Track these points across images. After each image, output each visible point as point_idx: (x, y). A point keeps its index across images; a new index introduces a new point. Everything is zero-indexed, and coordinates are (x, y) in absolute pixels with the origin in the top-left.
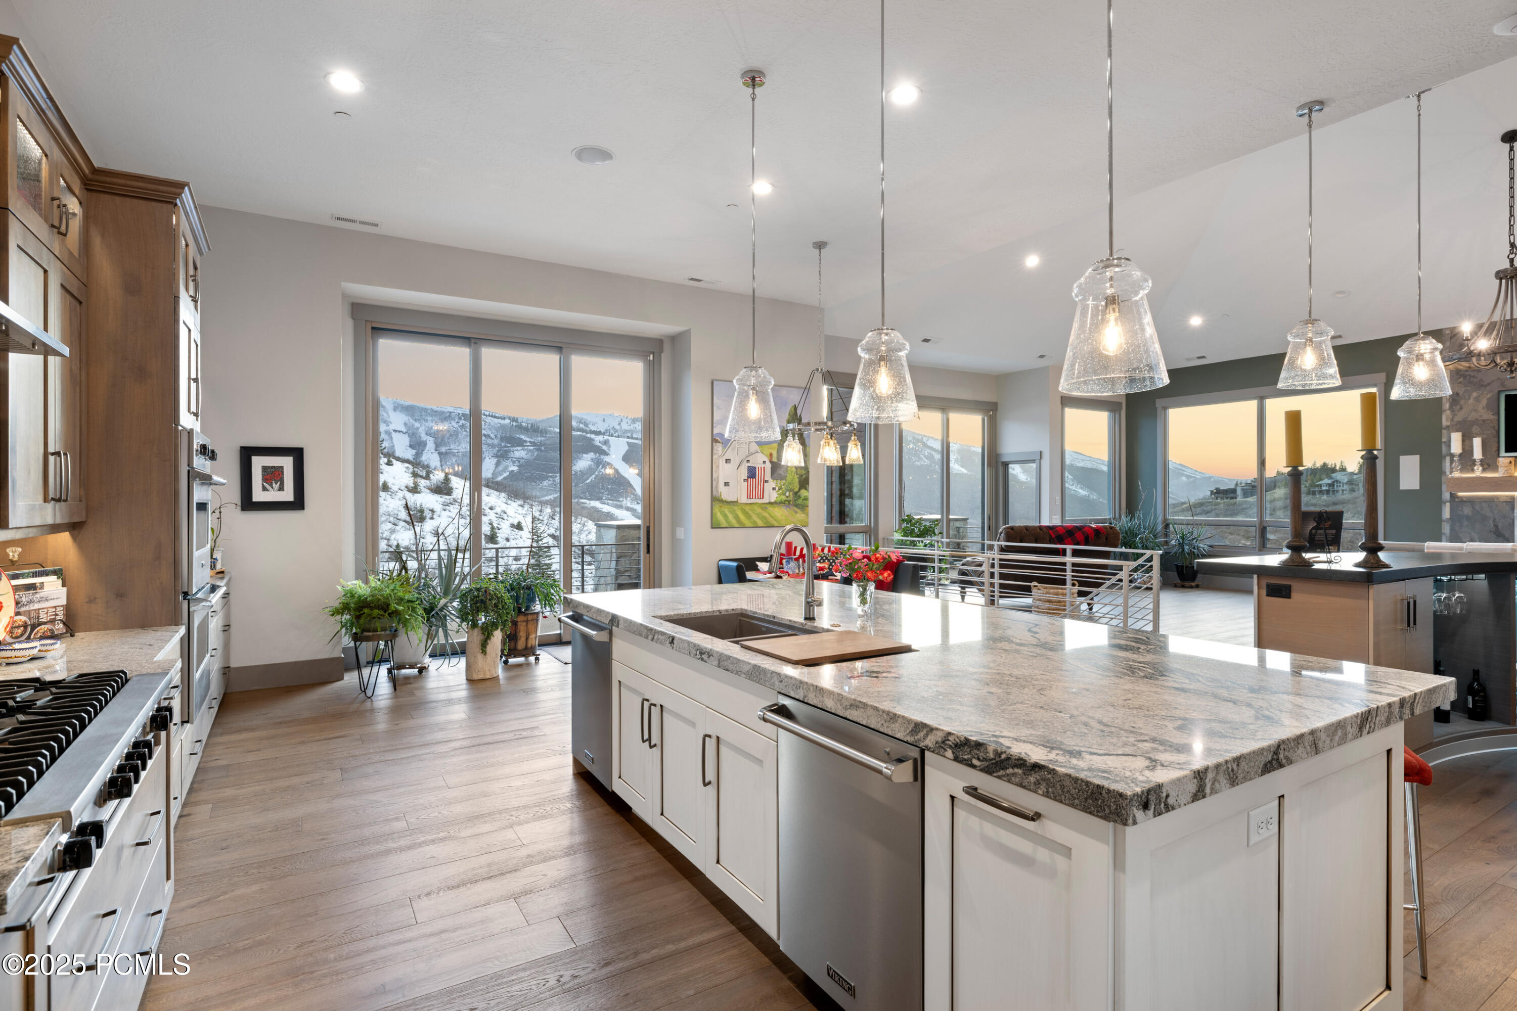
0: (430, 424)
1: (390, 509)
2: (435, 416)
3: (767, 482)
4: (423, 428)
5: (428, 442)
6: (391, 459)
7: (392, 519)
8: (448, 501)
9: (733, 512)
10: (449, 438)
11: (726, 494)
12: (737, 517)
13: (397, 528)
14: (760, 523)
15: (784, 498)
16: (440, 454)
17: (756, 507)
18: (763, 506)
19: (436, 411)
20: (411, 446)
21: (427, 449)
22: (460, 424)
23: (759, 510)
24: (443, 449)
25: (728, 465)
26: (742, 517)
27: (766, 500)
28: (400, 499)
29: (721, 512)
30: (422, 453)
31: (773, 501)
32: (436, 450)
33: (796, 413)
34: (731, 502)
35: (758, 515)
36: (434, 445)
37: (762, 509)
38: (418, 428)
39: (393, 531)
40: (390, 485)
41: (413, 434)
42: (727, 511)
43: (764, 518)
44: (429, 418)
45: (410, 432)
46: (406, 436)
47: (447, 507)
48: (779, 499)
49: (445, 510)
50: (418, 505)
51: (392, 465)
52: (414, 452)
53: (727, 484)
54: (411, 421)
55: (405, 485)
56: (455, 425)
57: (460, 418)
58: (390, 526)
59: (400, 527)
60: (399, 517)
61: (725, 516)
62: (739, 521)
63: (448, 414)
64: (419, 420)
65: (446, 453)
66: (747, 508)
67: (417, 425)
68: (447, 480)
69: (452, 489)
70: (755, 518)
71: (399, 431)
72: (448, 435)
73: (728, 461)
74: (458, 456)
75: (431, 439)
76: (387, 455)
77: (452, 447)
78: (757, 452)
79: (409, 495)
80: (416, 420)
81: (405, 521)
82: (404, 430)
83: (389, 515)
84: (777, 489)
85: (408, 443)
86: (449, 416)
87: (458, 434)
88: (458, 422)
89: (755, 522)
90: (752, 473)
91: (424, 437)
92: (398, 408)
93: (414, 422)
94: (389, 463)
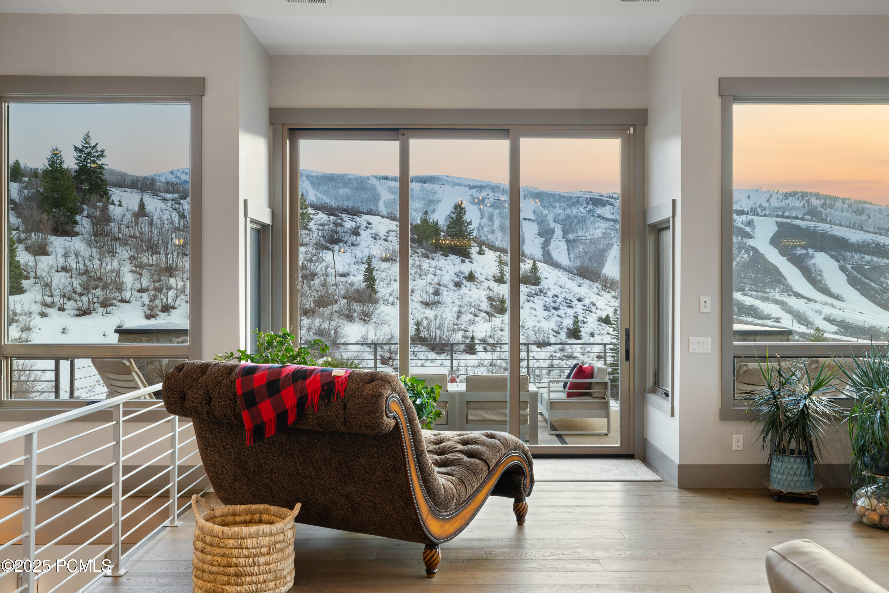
0: (559, 211)
1: (472, 300)
2: (563, 202)
4: (551, 215)
5: (556, 229)
6: (484, 247)
7: (473, 310)
8: (533, 292)
10: (576, 225)
13: (477, 319)
16: (568, 241)
19: (564, 197)
20: (540, 235)
21: (554, 237)
22: (588, 209)
24: (571, 237)
28: (484, 290)
30: (550, 241)
32: (563, 238)
36: (562, 233)
38: (546, 216)
39: (472, 323)
40: (476, 275)
41: (542, 221)
44: (557, 205)
45: (539, 219)
46: (535, 223)
47: (532, 298)
49: (528, 301)
50: (501, 296)
51: (484, 254)
52: (542, 240)
54: (540, 208)
55: (492, 274)
56: (583, 211)
57: (588, 203)
58: (471, 316)
59: (480, 318)
60: (480, 308)
63: (576, 199)
64: (548, 207)
65: (574, 241)
67: (545, 212)
68: (535, 269)
69: (539, 278)
71: (529, 220)
72: (576, 221)
74: (585, 243)
75: (559, 226)
76: (481, 244)
77: (580, 234)
79: (494, 285)
80: (544, 207)
81: (487, 313)
82: (533, 218)
83: (470, 306)
85: (536, 231)
86: (577, 201)
87: (585, 220)
88: (585, 208)
91: (552, 225)
92: (527, 195)
93: (542, 209)
94: (481, 253)
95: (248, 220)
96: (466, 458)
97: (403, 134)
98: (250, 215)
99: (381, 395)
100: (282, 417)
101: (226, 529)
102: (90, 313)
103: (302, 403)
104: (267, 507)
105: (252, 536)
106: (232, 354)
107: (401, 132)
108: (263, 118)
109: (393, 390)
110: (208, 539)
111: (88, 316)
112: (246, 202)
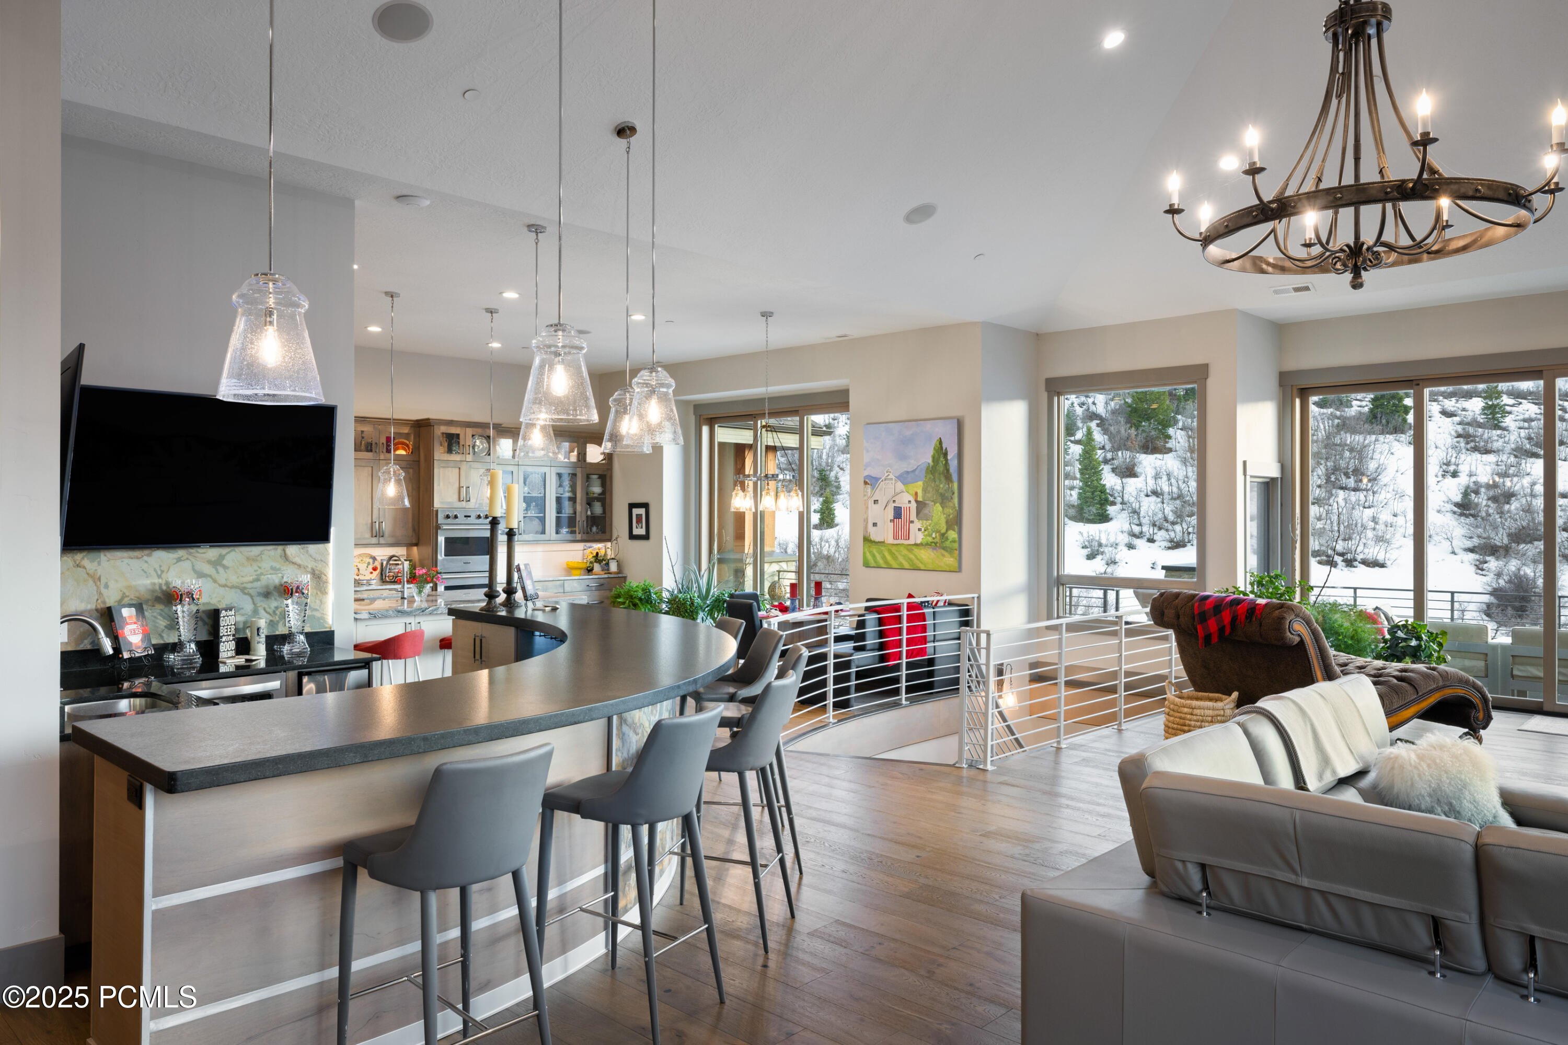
3: (912, 522)
9: (881, 552)
11: (875, 534)
12: (884, 558)
14: (907, 565)
15: (930, 539)
17: (902, 548)
18: (909, 547)
23: (905, 552)
25: (876, 506)
26: (889, 558)
27: (911, 541)
29: (870, 552)
31: (919, 542)
33: (942, 447)
34: (879, 542)
35: (904, 556)
37: (908, 550)
42: (875, 551)
43: (909, 560)
48: (924, 541)
53: (875, 525)
61: (874, 556)
62: (886, 562)
66: (894, 549)
70: (901, 559)
73: (876, 502)
78: (903, 492)
84: (923, 530)
89: (901, 564)
90: (898, 513)
95: (1248, 477)
96: (1395, 681)
97: (1418, 385)
98: (1249, 473)
99: (1283, 618)
100: (1222, 630)
101: (1183, 701)
102: (1184, 546)
103: (1234, 620)
104: (1220, 695)
105: (1200, 708)
106: (1227, 589)
107: (1414, 383)
108: (1272, 383)
109: (1297, 616)
110: (1172, 706)
111: (1182, 549)
112: (1245, 463)
